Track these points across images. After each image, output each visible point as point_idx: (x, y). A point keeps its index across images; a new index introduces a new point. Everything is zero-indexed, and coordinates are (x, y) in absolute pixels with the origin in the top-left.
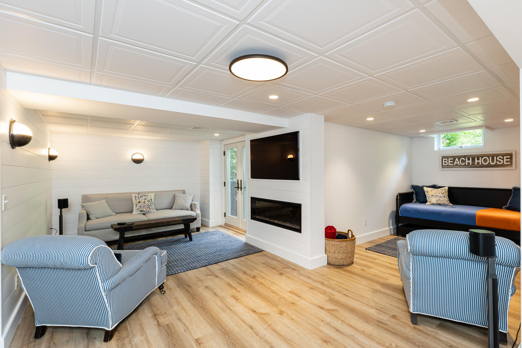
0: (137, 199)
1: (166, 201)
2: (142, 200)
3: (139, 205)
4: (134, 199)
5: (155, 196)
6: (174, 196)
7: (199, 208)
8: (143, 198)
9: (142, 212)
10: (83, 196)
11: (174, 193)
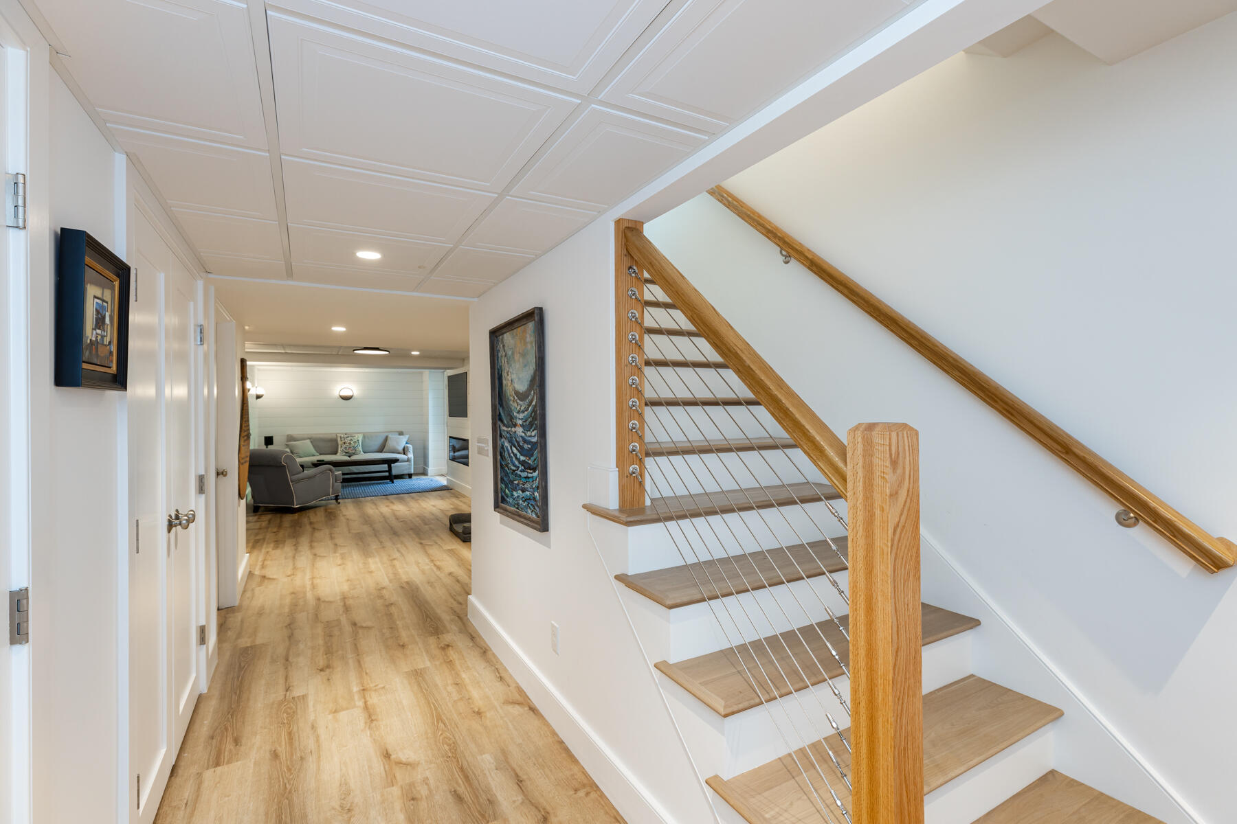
0: (343, 439)
1: (377, 443)
2: (348, 441)
3: (344, 446)
4: (339, 439)
5: (364, 437)
6: (387, 437)
7: (412, 452)
8: (349, 439)
9: (347, 454)
10: (288, 436)
11: (387, 434)
